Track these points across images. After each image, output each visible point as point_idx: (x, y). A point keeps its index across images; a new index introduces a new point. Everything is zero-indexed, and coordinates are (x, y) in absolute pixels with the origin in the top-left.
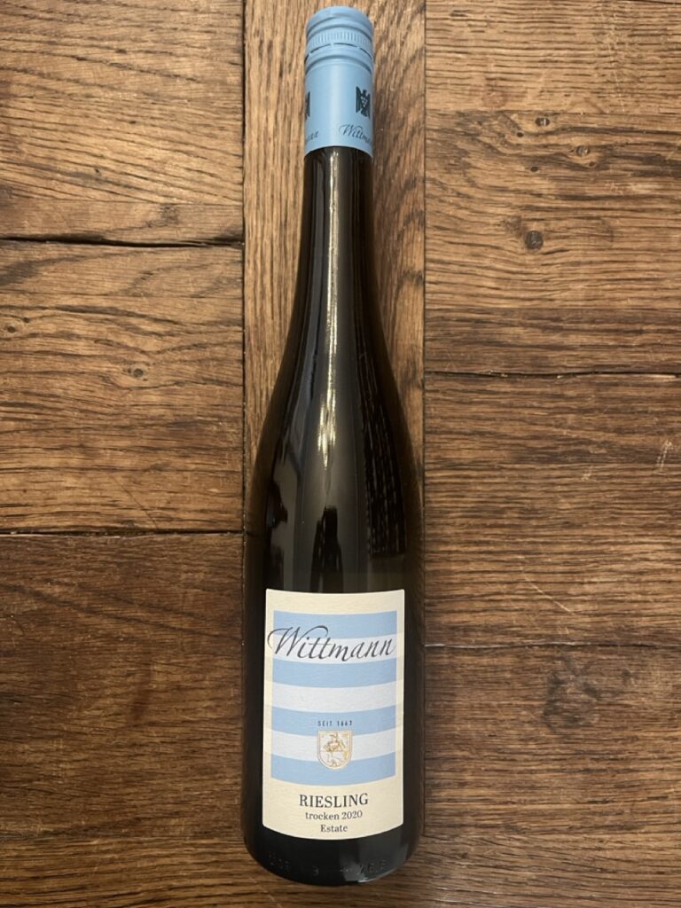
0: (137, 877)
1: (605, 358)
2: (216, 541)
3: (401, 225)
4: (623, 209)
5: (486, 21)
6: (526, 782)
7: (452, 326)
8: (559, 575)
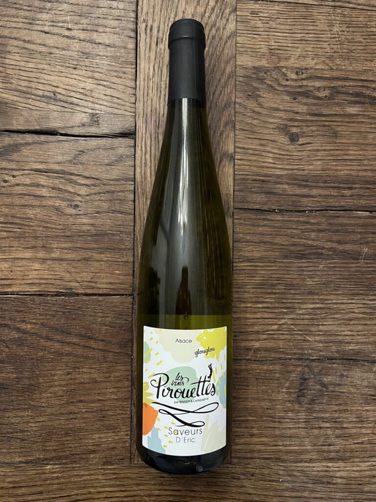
0: (71, 486)
1: (332, 202)
2: (118, 300)
3: (222, 128)
4: (342, 122)
5: (269, 17)
6: (287, 434)
7: (249, 183)
8: (306, 320)
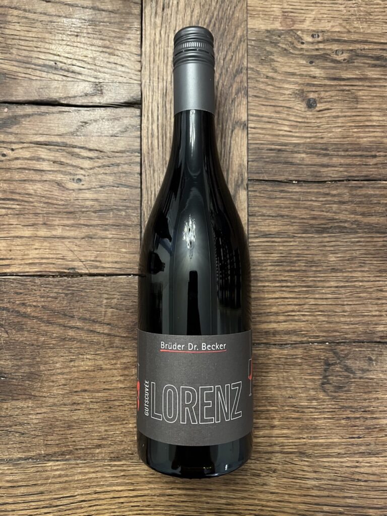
0: (75, 486)
1: (354, 172)
2: (125, 280)
3: (234, 94)
4: (363, 86)
6: (312, 425)
7: (264, 153)
8: (329, 300)
